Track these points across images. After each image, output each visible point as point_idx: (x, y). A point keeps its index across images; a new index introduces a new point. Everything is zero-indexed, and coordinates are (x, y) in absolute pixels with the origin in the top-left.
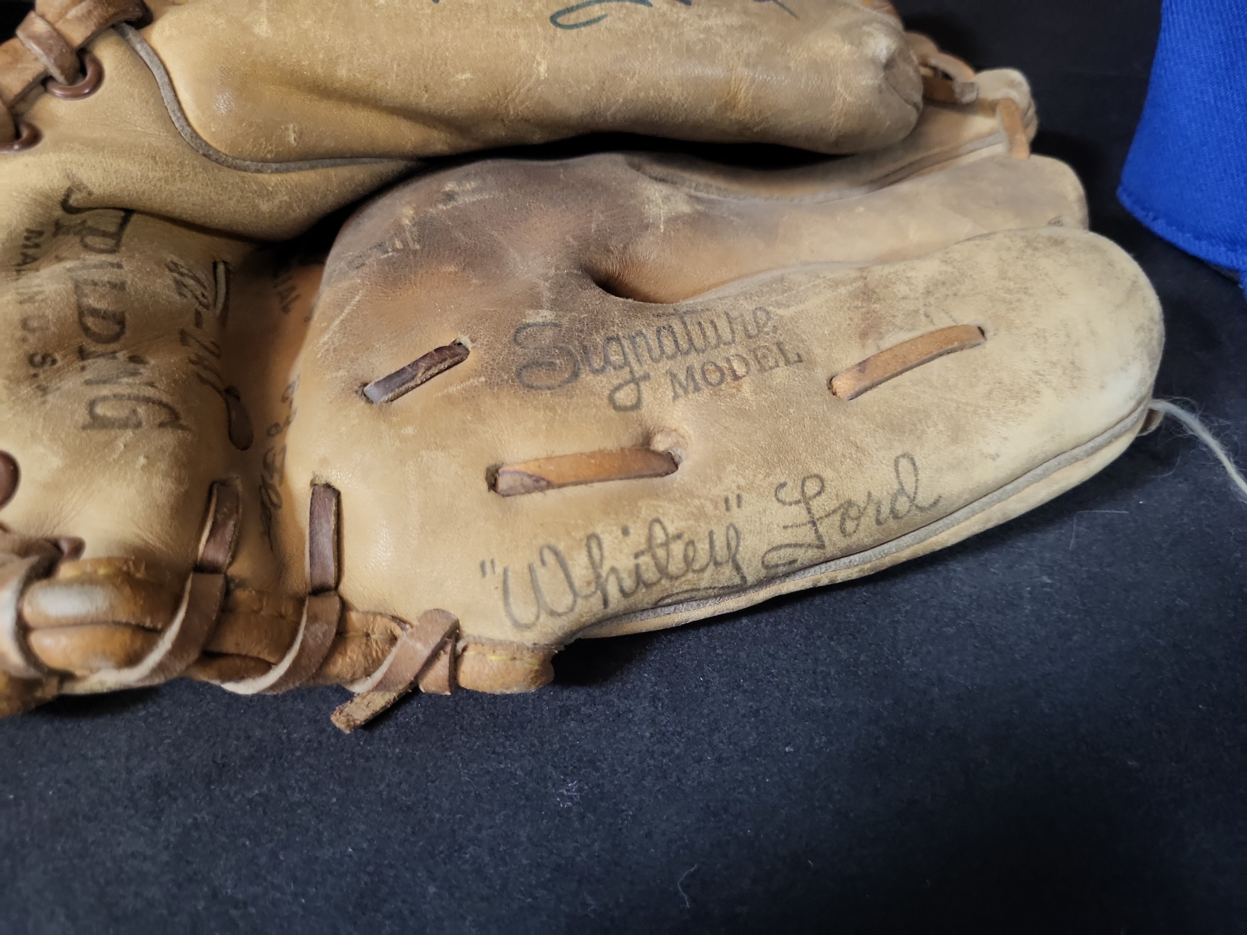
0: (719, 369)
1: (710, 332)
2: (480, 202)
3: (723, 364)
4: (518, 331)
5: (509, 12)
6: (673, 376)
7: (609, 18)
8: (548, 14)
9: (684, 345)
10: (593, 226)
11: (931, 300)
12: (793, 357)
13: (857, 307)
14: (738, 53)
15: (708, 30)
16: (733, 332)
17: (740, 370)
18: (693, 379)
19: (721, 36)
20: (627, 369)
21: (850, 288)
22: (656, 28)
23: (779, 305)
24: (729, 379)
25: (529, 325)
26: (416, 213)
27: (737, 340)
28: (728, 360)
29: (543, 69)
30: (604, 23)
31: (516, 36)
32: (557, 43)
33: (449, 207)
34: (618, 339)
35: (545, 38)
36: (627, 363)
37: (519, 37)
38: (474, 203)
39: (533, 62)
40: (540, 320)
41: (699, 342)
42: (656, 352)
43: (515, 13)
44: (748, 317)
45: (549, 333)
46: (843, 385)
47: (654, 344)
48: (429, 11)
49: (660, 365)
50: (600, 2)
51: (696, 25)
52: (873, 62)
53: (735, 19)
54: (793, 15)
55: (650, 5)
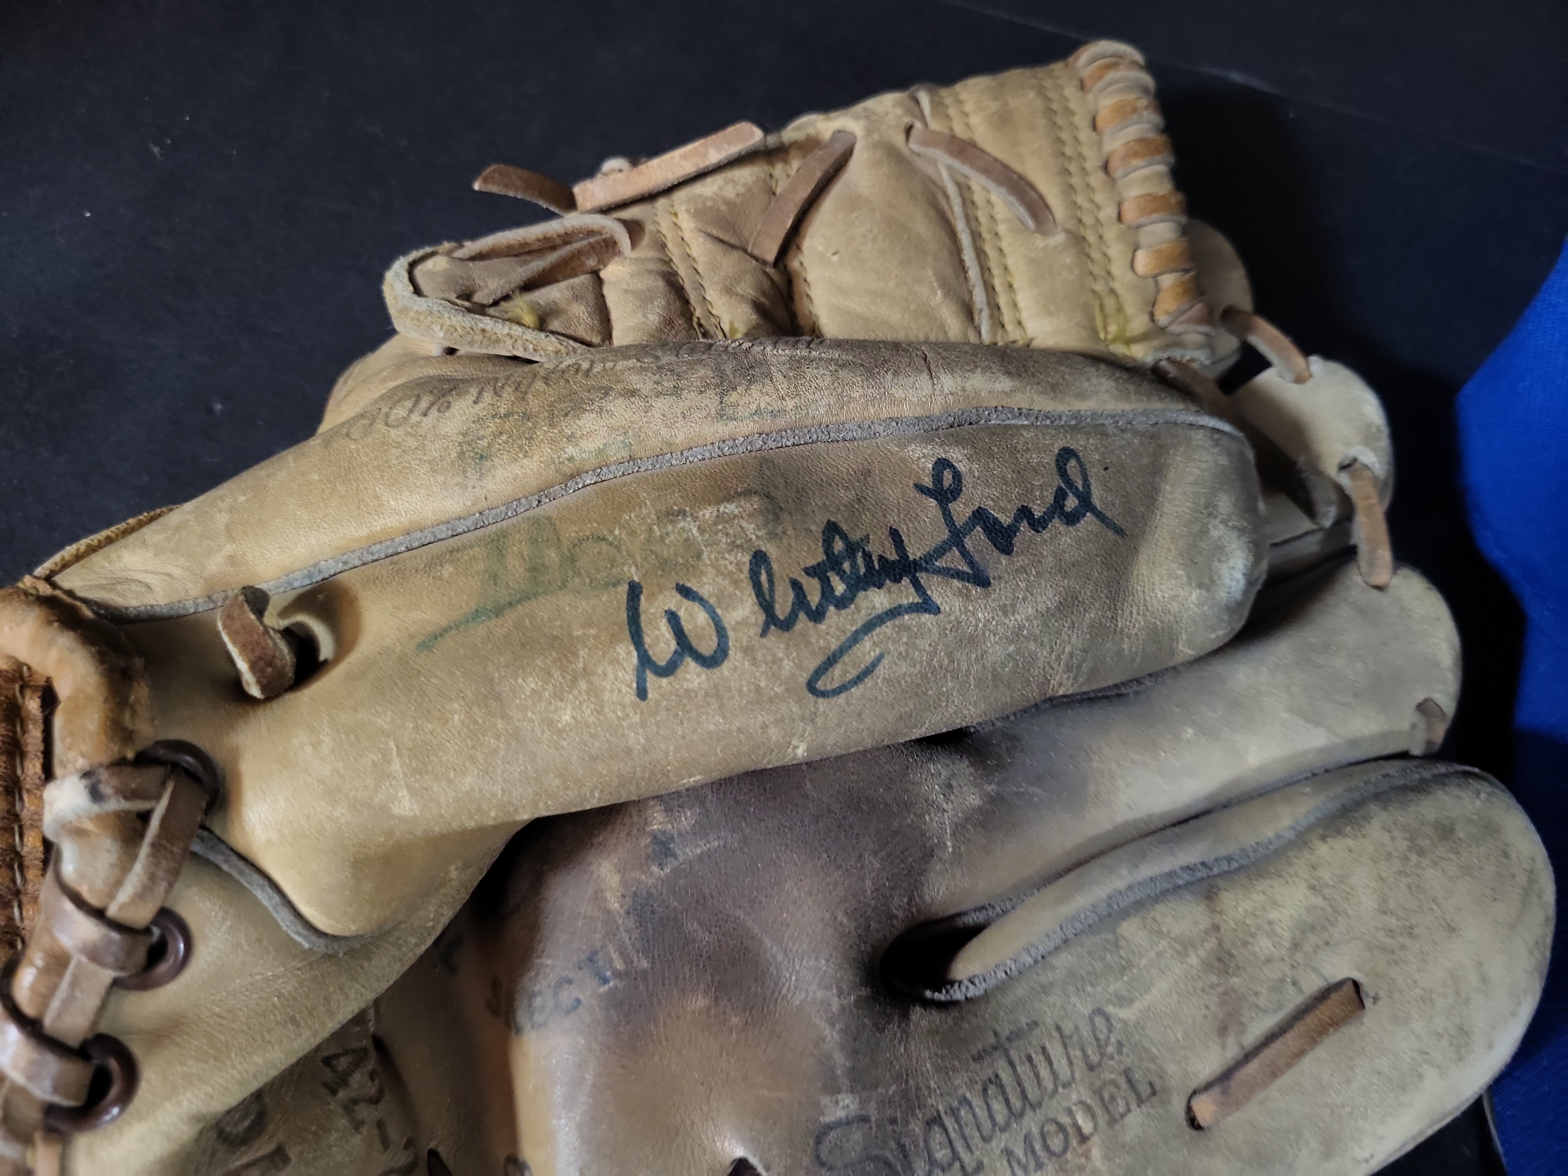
0: (1061, 1128)
1: (1044, 1072)
2: (708, 855)
3: (1065, 1120)
4: (819, 1141)
5: (750, 691)
6: (1008, 1153)
7: (885, 661)
8: (803, 678)
9: (1017, 1104)
10: (868, 883)
11: (1299, 957)
12: (1144, 1090)
13: (1212, 986)
14: (1058, 658)
15: (1016, 635)
16: (1071, 1063)
17: (1087, 1126)
18: (1033, 1151)
19: (1035, 640)
20: (957, 1165)
21: (1202, 953)
22: (950, 655)
23: (1119, 1000)
24: (1074, 1143)
25: (829, 1127)
26: (625, 885)
27: (1078, 1075)
28: (1070, 1113)
29: (801, 749)
30: (880, 670)
31: (764, 726)
32: (819, 721)
33: (668, 870)
34: (937, 1121)
35: (803, 718)
36: (956, 1156)
37: (767, 727)
38: (698, 858)
39: (788, 748)
40: (841, 1114)
41: (1033, 1093)
42: (987, 1125)
43: (758, 689)
44: (1086, 1032)
45: (857, 1136)
46: (1204, 1108)
47: (982, 1114)
48: (636, 719)
49: (994, 1143)
50: (869, 627)
51: (1000, 630)
52: (1228, 608)
53: (1050, 593)
54: (1119, 531)
55: (937, 611)
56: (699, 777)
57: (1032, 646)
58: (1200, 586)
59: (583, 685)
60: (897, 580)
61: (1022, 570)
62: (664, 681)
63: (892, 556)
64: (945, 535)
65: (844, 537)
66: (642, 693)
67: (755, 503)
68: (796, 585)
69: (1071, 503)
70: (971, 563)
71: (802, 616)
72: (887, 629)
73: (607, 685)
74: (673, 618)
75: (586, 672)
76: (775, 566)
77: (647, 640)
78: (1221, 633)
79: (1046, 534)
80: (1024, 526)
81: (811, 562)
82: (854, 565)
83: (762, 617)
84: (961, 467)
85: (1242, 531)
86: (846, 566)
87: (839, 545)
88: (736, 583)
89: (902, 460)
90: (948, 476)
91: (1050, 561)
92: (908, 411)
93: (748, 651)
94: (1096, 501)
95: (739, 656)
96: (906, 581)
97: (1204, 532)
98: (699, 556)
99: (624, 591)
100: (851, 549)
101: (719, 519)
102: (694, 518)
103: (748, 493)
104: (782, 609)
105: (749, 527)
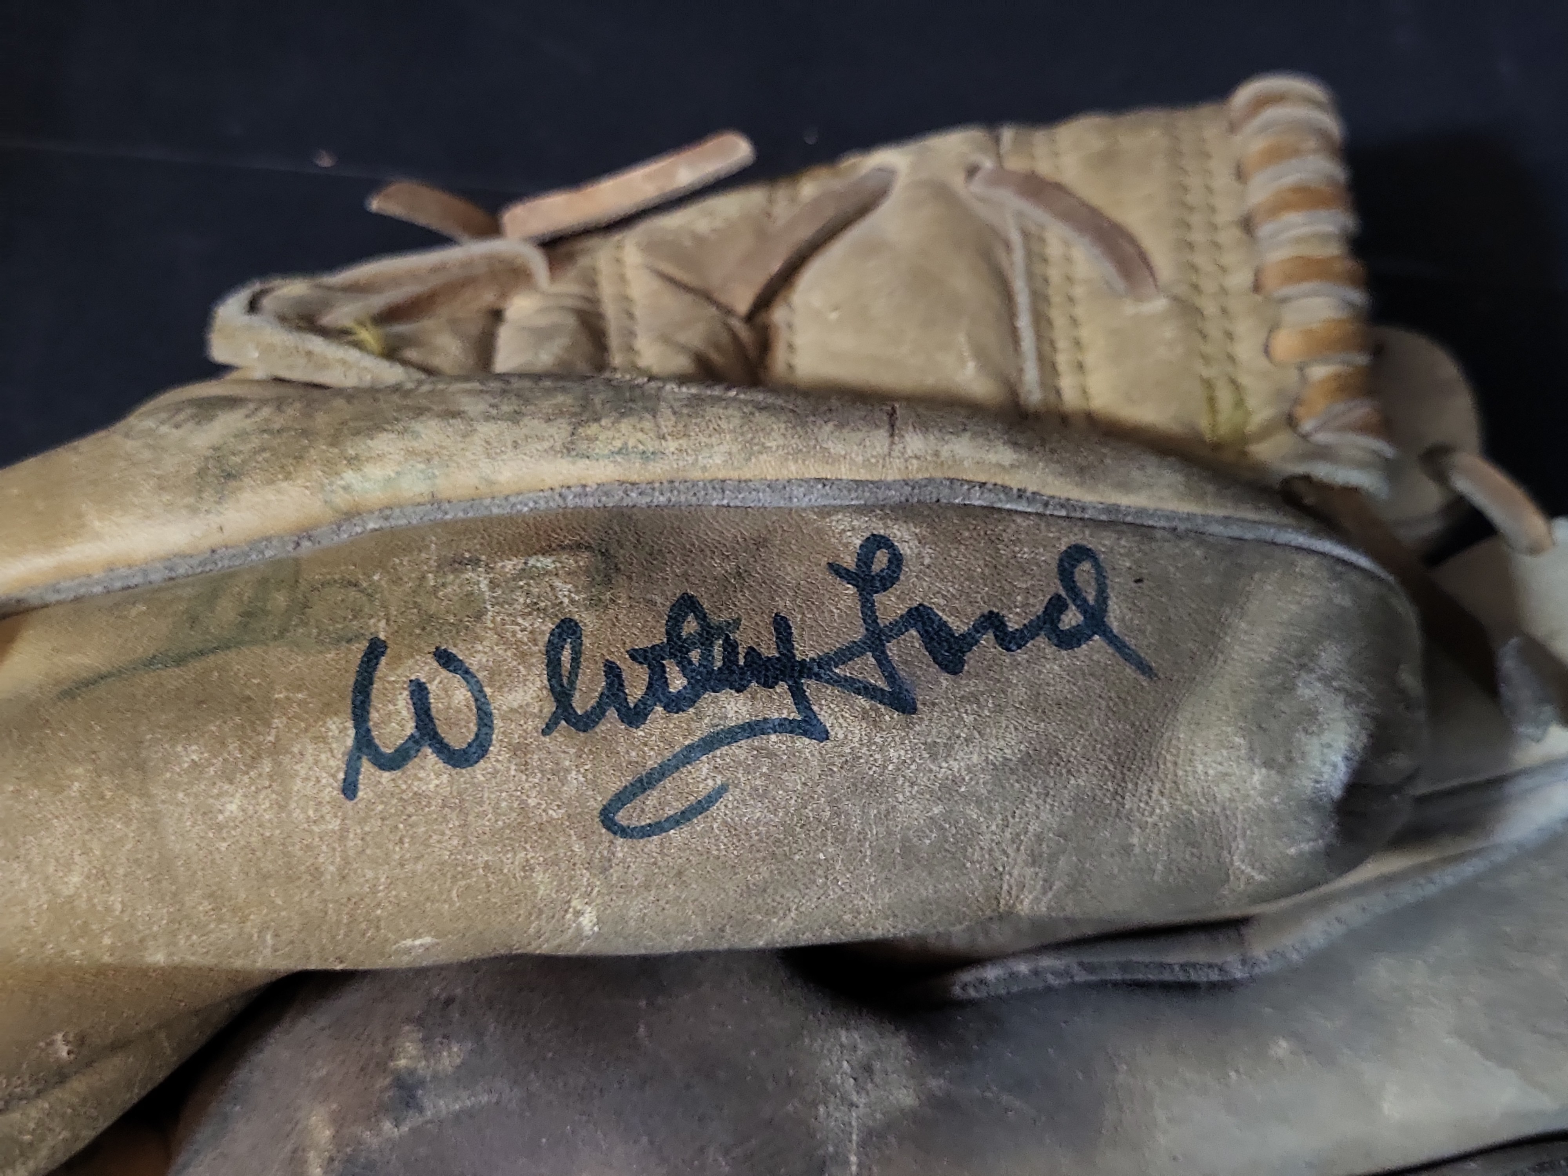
5: (511, 809)
7: (730, 797)
8: (596, 803)
14: (1016, 838)
15: (948, 789)
19: (979, 803)
22: (833, 802)
29: (588, 921)
30: (719, 809)
31: (528, 868)
32: (615, 873)
33: (405, 1130)
35: (589, 865)
37: (532, 870)
39: (566, 911)
43: (524, 808)
48: (333, 827)
50: (710, 743)
51: (923, 780)
52: (1314, 805)
53: (1012, 737)
54: (1144, 668)
55: (823, 735)
56: (427, 940)
57: (973, 813)
58: (1268, 764)
59: (267, 766)
60: (769, 684)
61: (973, 698)
62: (386, 776)
63: (769, 650)
64: (859, 633)
65: (702, 617)
66: (349, 789)
67: (584, 559)
68: (612, 671)
69: (1071, 618)
70: (891, 676)
71: (612, 713)
72: (741, 750)
73: (301, 770)
74: (419, 692)
75: (277, 749)
76: (587, 642)
77: (374, 716)
78: (1306, 847)
79: (1021, 656)
80: (987, 639)
81: (643, 643)
82: (707, 655)
83: (550, 707)
84: (905, 549)
85: (1352, 698)
86: (695, 655)
87: (691, 626)
88: (522, 656)
89: (819, 531)
90: (881, 559)
91: (1021, 693)
92: (845, 472)
93: (519, 750)
94: (1114, 624)
95: (505, 756)
96: (782, 687)
97: (1287, 688)
98: (479, 616)
99: (360, 648)
100: (708, 634)
101: (523, 573)
102: (489, 569)
103: (577, 547)
104: (581, 704)
105: (563, 588)
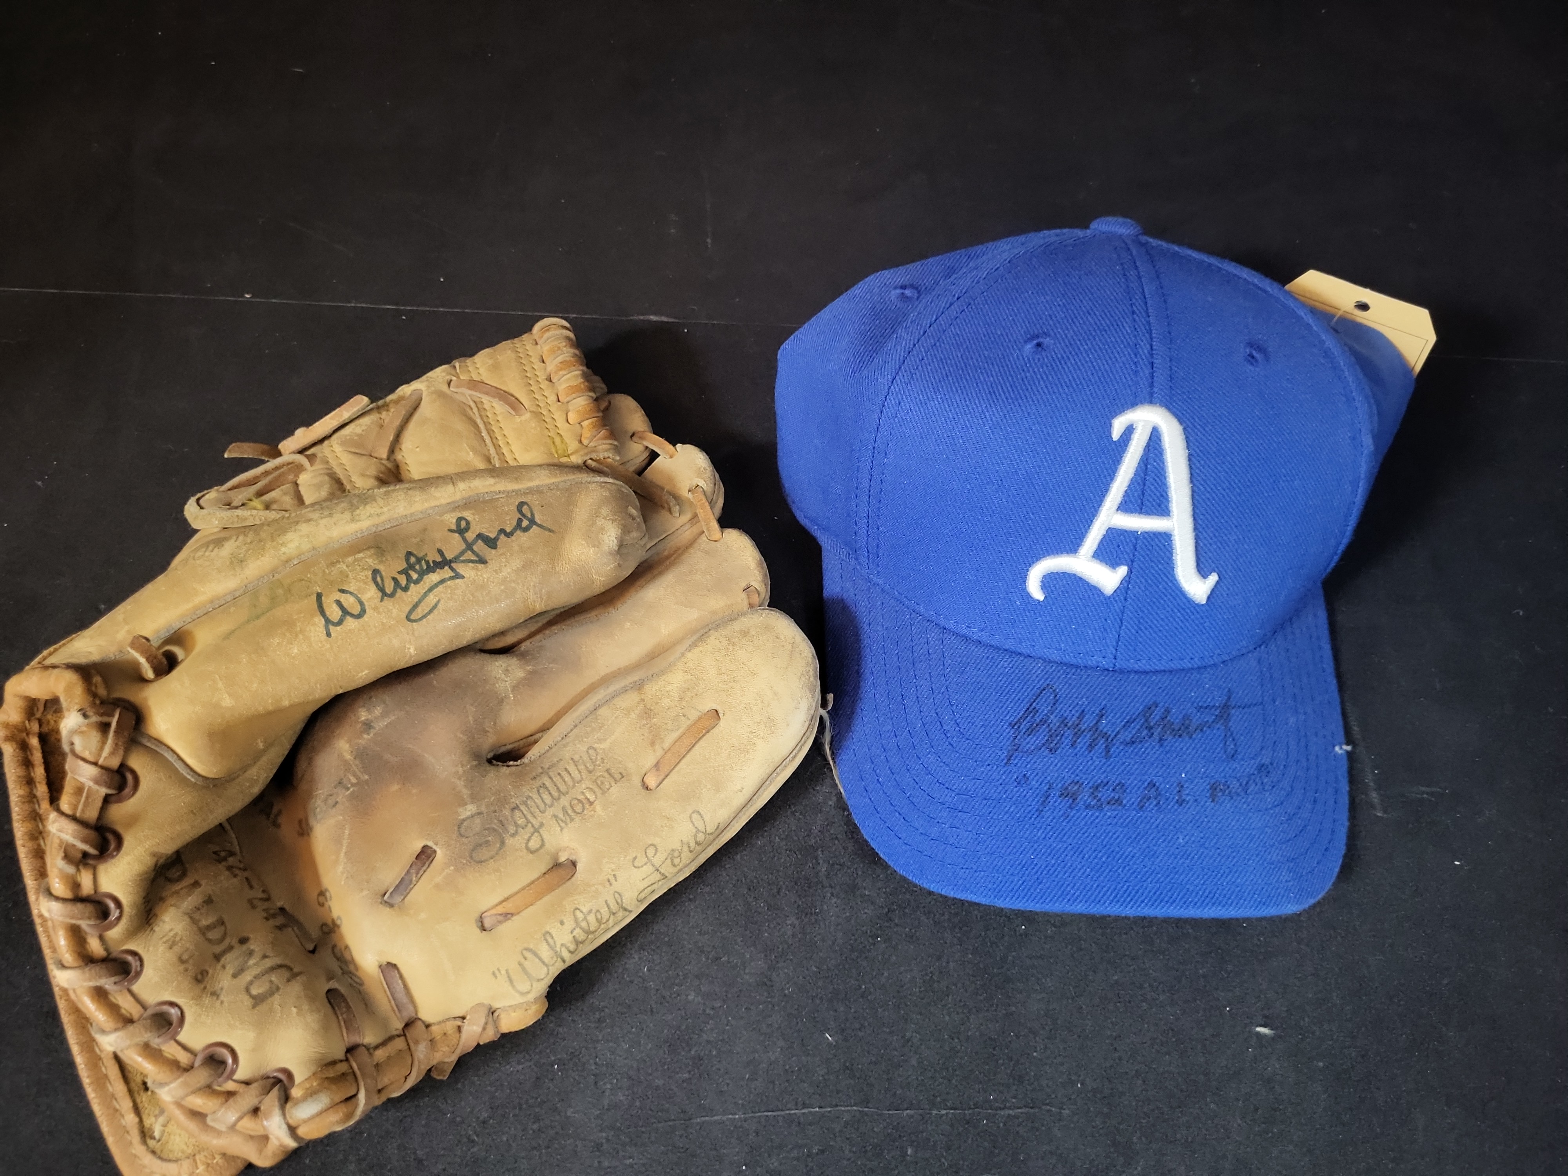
0: (580, 801)
1: (567, 778)
2: (390, 723)
3: (581, 797)
4: (459, 827)
5: (379, 625)
6: (555, 816)
7: (442, 602)
8: (404, 616)
9: (555, 794)
10: (471, 718)
11: (684, 703)
12: (618, 776)
13: (644, 725)
14: (528, 588)
15: (504, 581)
16: (580, 772)
17: (592, 798)
18: (568, 814)
19: (514, 582)
20: (530, 825)
21: (637, 712)
22: (472, 595)
23: (600, 741)
24: (587, 806)
25: (464, 820)
26: (351, 746)
27: (584, 777)
28: (583, 793)
29: (412, 650)
30: (440, 606)
32: (416, 634)
33: (372, 735)
34: (517, 807)
35: (408, 634)
36: (528, 822)
37: (391, 639)
38: (386, 726)
39: (405, 649)
40: (469, 814)
41: (563, 788)
42: (542, 806)
43: (383, 624)
44: (585, 758)
45: (477, 821)
46: (651, 782)
47: (539, 801)
48: (328, 646)
49: (547, 813)
50: (431, 589)
51: (496, 580)
53: (518, 561)
54: (550, 531)
55: (463, 577)
56: (366, 672)
57: (513, 585)
58: (594, 546)
59: (301, 636)
60: (442, 568)
61: (503, 554)
62: (338, 628)
63: (439, 559)
64: (464, 546)
65: (415, 556)
66: (329, 635)
67: (372, 551)
68: (394, 579)
69: (525, 523)
70: (477, 555)
71: (399, 590)
72: (440, 588)
73: (312, 634)
74: (339, 603)
75: (301, 631)
76: (383, 573)
77: (328, 613)
78: (612, 566)
79: (513, 538)
80: (502, 536)
81: (401, 569)
82: (421, 566)
83: (380, 594)
84: (469, 519)
85: (614, 521)
86: (417, 567)
87: (413, 560)
88: (366, 583)
89: (441, 521)
90: (463, 524)
91: (516, 548)
92: (443, 501)
93: (375, 609)
94: (539, 521)
95: (372, 611)
96: (446, 568)
97: (594, 524)
98: (347, 576)
99: (314, 597)
100: (419, 560)
101: (355, 560)
102: (344, 562)
103: (368, 548)
104: (389, 590)
105: (370, 561)
